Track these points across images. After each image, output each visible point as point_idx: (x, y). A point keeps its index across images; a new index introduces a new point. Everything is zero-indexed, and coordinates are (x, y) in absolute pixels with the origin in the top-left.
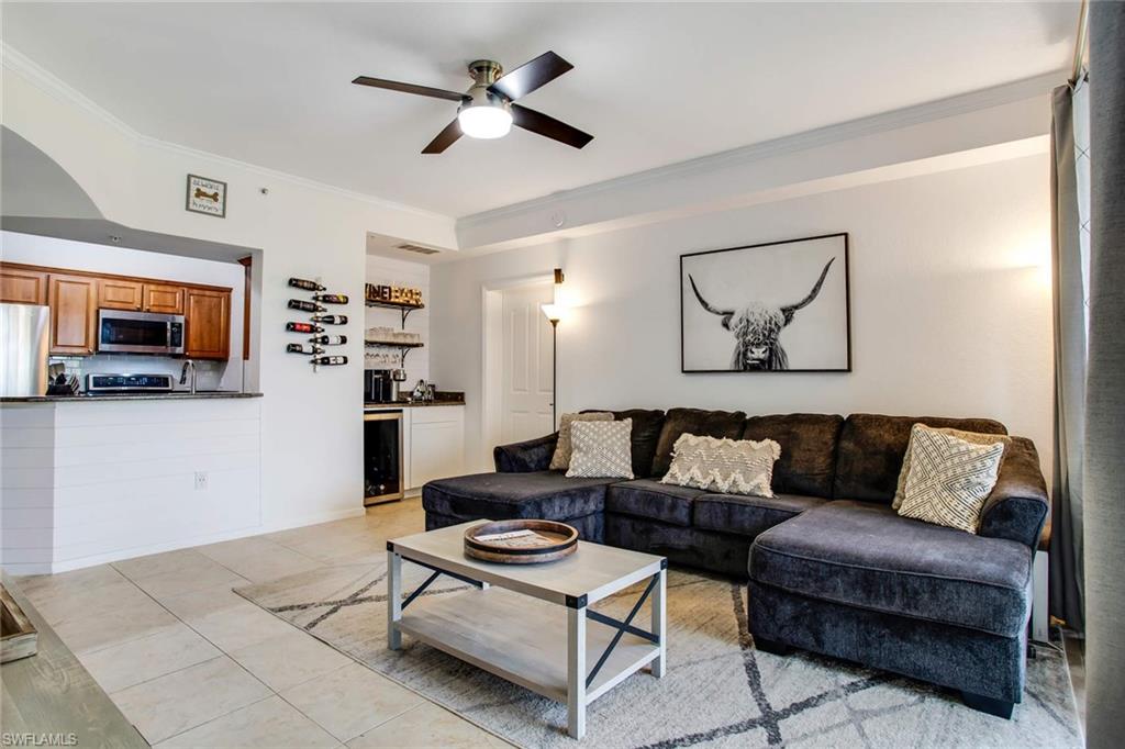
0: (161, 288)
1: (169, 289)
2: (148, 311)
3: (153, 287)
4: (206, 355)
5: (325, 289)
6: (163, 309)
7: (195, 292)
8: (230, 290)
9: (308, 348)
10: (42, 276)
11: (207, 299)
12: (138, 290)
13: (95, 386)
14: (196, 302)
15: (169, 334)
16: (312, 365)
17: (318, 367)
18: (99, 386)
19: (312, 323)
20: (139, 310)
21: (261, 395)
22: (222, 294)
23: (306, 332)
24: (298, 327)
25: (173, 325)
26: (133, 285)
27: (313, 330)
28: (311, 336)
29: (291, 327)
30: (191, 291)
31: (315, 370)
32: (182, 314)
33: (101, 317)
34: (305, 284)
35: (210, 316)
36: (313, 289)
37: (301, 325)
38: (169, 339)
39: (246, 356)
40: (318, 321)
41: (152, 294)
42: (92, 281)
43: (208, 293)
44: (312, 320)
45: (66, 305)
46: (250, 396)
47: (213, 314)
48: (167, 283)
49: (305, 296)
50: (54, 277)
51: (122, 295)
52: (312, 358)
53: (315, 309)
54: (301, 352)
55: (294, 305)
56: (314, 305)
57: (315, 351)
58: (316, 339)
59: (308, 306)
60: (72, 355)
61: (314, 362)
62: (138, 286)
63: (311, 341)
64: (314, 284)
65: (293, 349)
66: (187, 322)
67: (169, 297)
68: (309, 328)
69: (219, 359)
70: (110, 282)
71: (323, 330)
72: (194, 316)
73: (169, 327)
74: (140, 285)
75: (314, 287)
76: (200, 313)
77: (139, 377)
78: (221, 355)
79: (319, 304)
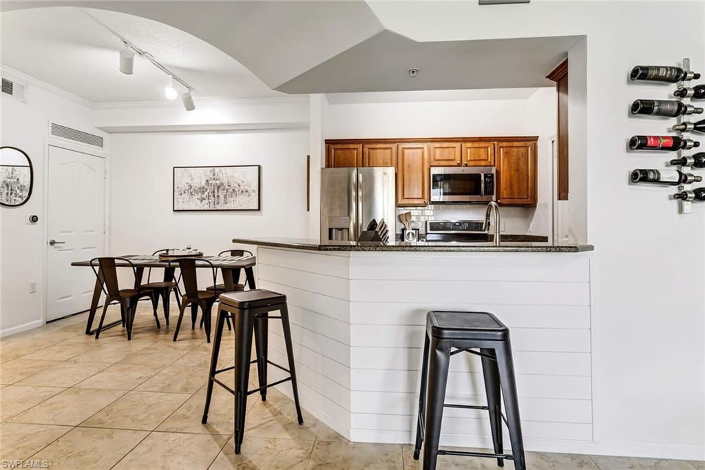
0: (476, 145)
1: (482, 144)
2: (466, 165)
3: (469, 145)
4: (517, 201)
5: (697, 76)
6: (478, 163)
7: (505, 144)
8: (535, 139)
9: (671, 174)
10: (394, 146)
11: (516, 149)
12: (458, 149)
13: (431, 230)
14: (506, 153)
15: (483, 185)
16: (675, 202)
17: (687, 205)
18: (434, 230)
19: (674, 134)
20: (459, 165)
21: (591, 248)
22: (529, 143)
23: (665, 148)
24: (651, 142)
25: (486, 176)
26: (454, 144)
27: (677, 144)
28: (673, 155)
29: (639, 144)
30: (501, 144)
31: (681, 210)
32: (494, 166)
33: (432, 173)
34: (662, 73)
35: (519, 164)
36: (675, 80)
37: (656, 138)
38: (483, 189)
39: (563, 193)
40: (683, 130)
41: (469, 150)
42: (425, 145)
43: (515, 144)
44: (675, 129)
45: (409, 166)
46: (574, 249)
47: (521, 163)
48: (481, 140)
49: (662, 93)
50: (402, 145)
51: (446, 154)
52: (674, 190)
53: (681, 110)
54: (657, 181)
55: (643, 108)
56: (680, 105)
57: (683, 179)
58: (685, 159)
59: (668, 107)
60: (416, 206)
61: (682, 196)
62: (457, 145)
63: (673, 163)
64: (679, 70)
65: (641, 177)
66: (498, 172)
67: (482, 151)
68: (671, 143)
69: (526, 203)
70: (437, 145)
71: (697, 144)
72: (503, 167)
73: (483, 178)
74: (459, 144)
75: (678, 75)
76: (509, 163)
77: (461, 223)
78: (529, 201)
79: (686, 101)
